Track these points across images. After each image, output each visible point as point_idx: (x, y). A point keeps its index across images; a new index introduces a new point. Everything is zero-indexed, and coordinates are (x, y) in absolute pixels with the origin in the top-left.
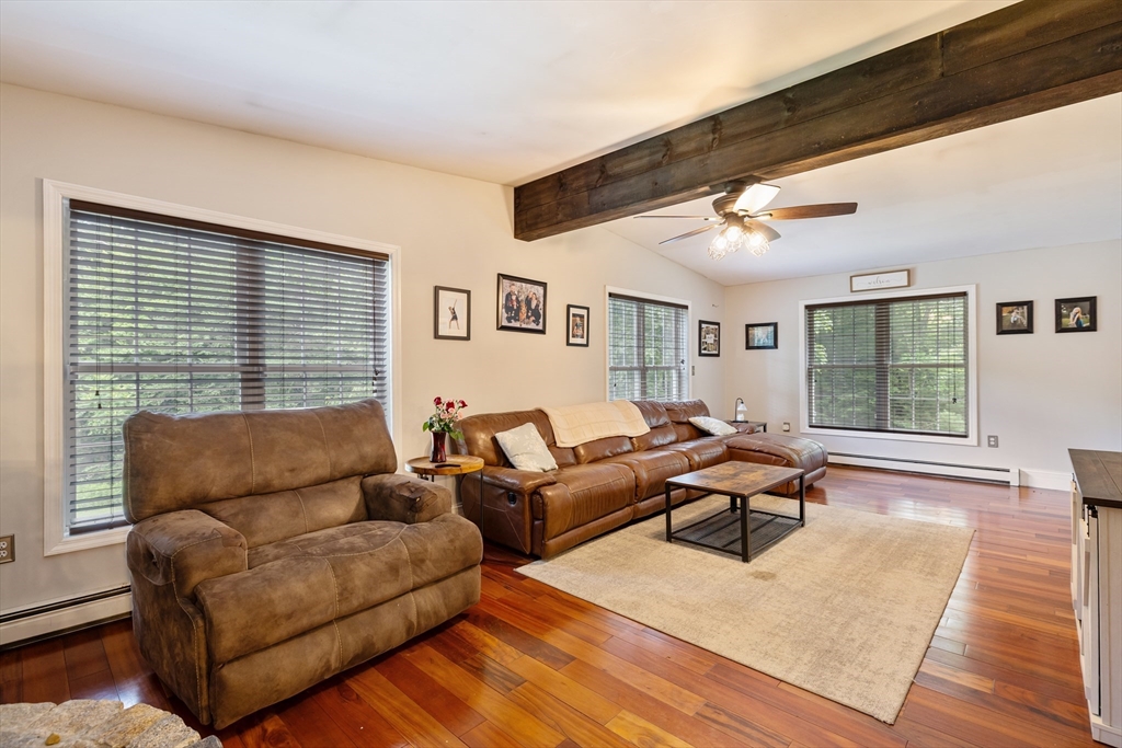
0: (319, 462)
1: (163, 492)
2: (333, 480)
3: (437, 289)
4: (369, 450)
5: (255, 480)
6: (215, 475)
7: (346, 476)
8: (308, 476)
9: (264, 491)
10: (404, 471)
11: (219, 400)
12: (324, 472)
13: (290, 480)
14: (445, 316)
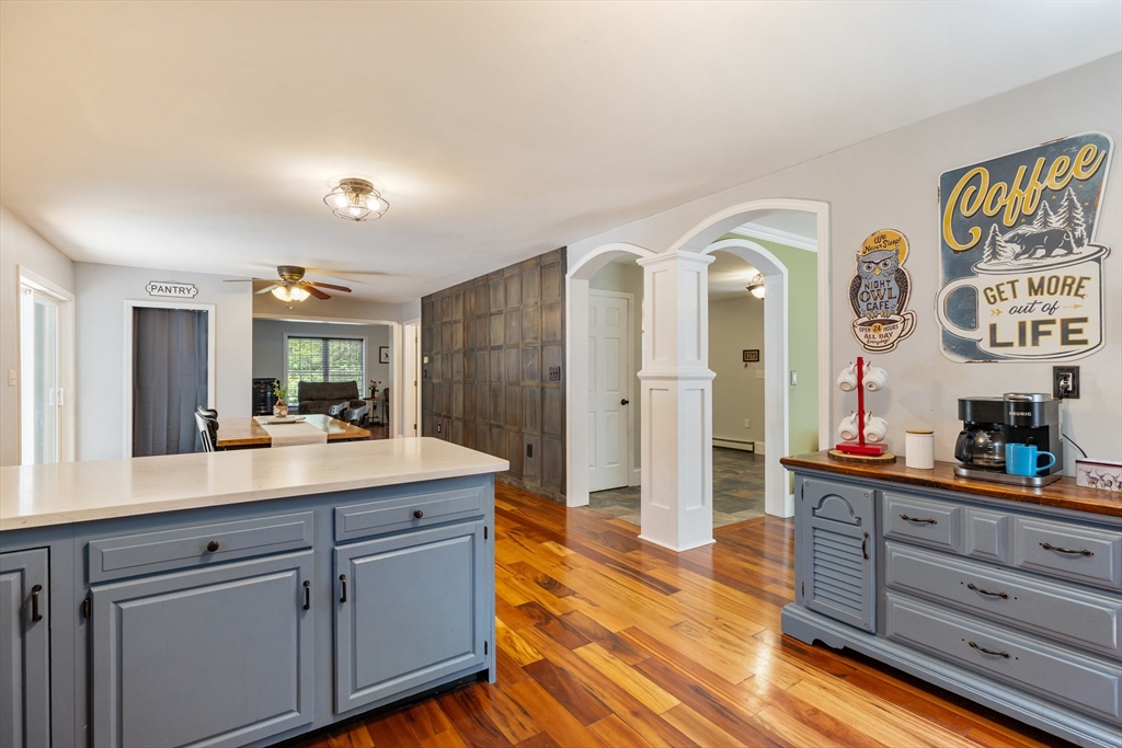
0: (337, 394)
1: (304, 397)
2: (340, 399)
3: (381, 347)
5: (322, 397)
7: (344, 398)
9: (324, 399)
10: (361, 398)
12: (339, 397)
13: (329, 398)
14: (383, 355)
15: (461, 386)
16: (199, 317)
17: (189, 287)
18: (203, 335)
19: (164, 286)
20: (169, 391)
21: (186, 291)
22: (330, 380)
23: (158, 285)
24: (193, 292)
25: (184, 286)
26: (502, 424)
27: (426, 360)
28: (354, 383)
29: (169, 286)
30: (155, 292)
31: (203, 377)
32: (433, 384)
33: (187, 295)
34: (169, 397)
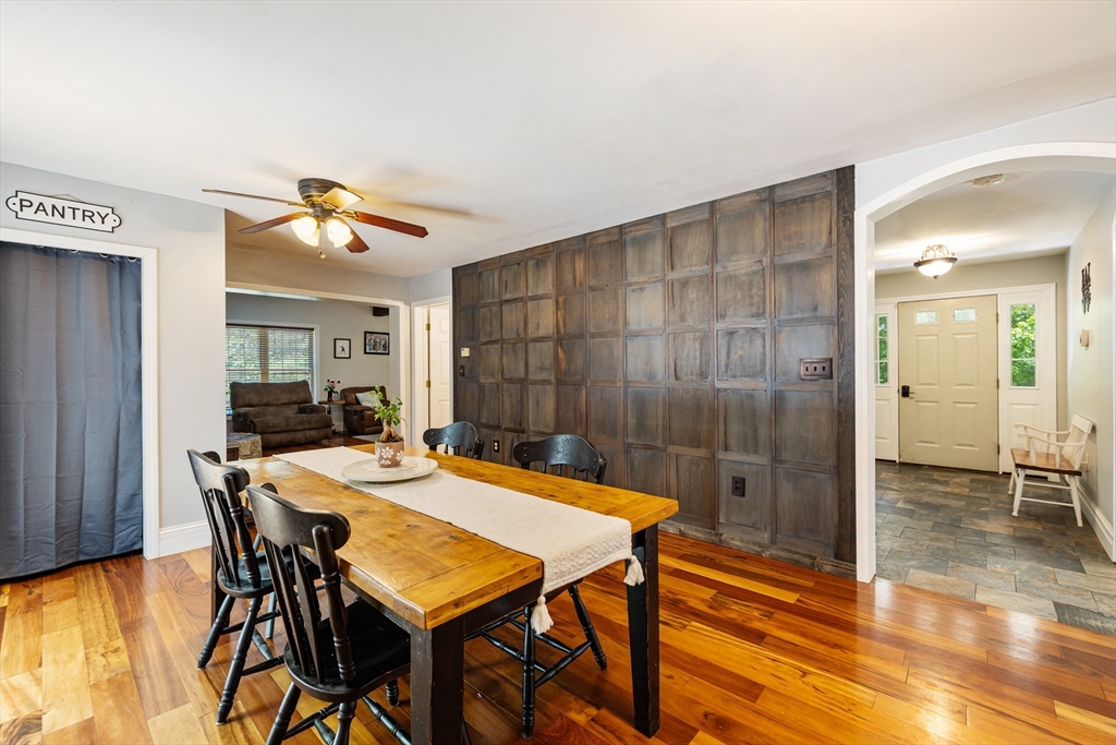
0: (285, 398)
1: (241, 403)
2: (289, 404)
3: (335, 340)
4: (302, 395)
5: (265, 401)
6: (254, 398)
7: (294, 403)
8: (281, 402)
9: (268, 405)
10: (315, 402)
11: (258, 379)
12: (287, 401)
13: (275, 402)
14: (339, 349)
15: (550, 389)
16: (123, 271)
17: (104, 212)
18: (130, 304)
19: (48, 203)
20: (60, 406)
21: (97, 218)
22: (271, 380)
23: (36, 200)
24: (111, 221)
25: (95, 209)
26: (659, 443)
27: (465, 352)
28: (305, 383)
29: (59, 204)
30: (28, 213)
31: (132, 379)
32: (481, 387)
33: (98, 224)
34: (60, 419)
